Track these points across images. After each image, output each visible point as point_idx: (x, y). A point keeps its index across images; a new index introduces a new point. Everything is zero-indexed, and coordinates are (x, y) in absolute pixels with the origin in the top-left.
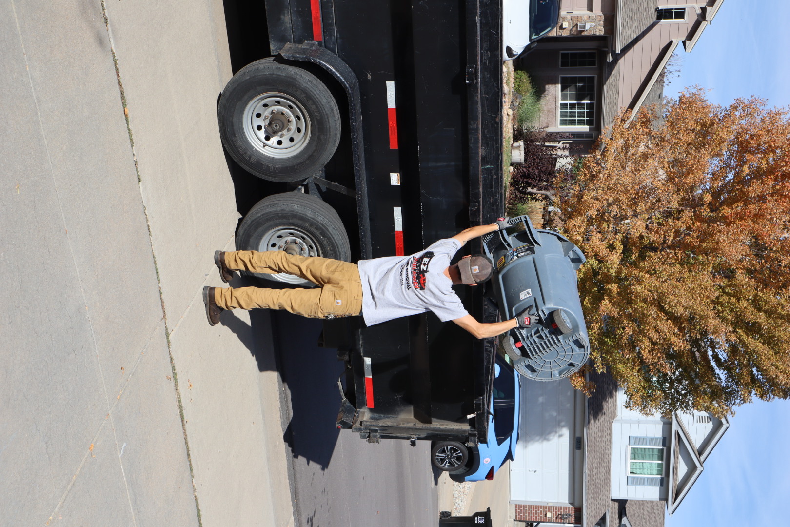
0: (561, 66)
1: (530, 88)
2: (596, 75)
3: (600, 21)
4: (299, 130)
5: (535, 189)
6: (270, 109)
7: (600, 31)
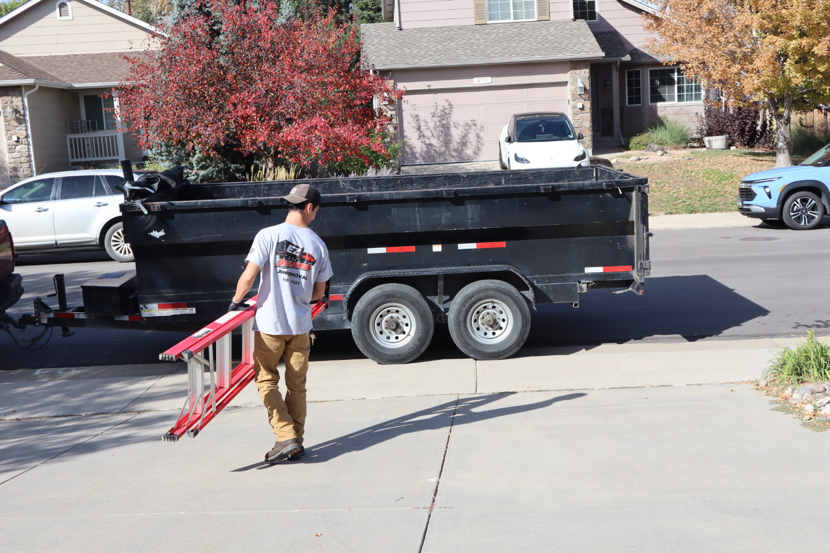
0: (640, 103)
1: (646, 134)
2: (649, 69)
3: (576, 73)
4: (397, 311)
5: (758, 123)
6: (385, 330)
7: (585, 73)
